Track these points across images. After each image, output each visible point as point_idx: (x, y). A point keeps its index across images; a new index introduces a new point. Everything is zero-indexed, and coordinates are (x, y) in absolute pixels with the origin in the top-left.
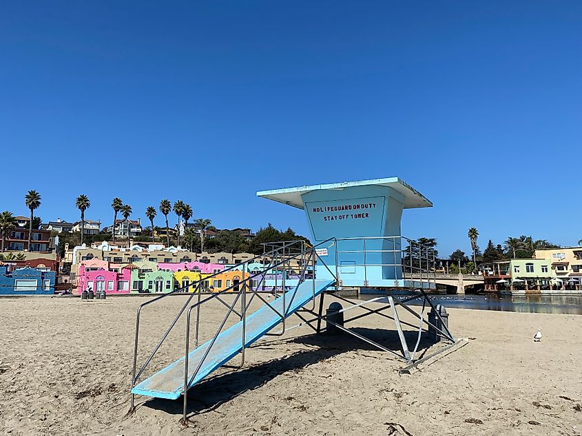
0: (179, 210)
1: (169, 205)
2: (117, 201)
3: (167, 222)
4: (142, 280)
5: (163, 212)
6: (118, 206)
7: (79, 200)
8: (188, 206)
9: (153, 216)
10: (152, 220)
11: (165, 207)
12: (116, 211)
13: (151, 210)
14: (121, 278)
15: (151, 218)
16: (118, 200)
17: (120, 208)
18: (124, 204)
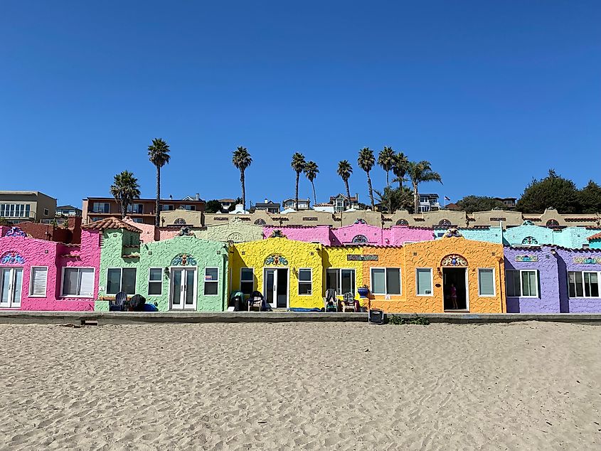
0: (385, 162)
1: (371, 156)
2: (299, 158)
3: (369, 182)
4: (133, 265)
5: (363, 166)
6: (299, 163)
7: (237, 154)
8: (402, 155)
9: (348, 175)
10: (346, 181)
11: (367, 160)
12: (298, 173)
13: (344, 165)
14: (73, 259)
15: (346, 176)
16: (299, 156)
17: (303, 167)
18: (307, 161)
